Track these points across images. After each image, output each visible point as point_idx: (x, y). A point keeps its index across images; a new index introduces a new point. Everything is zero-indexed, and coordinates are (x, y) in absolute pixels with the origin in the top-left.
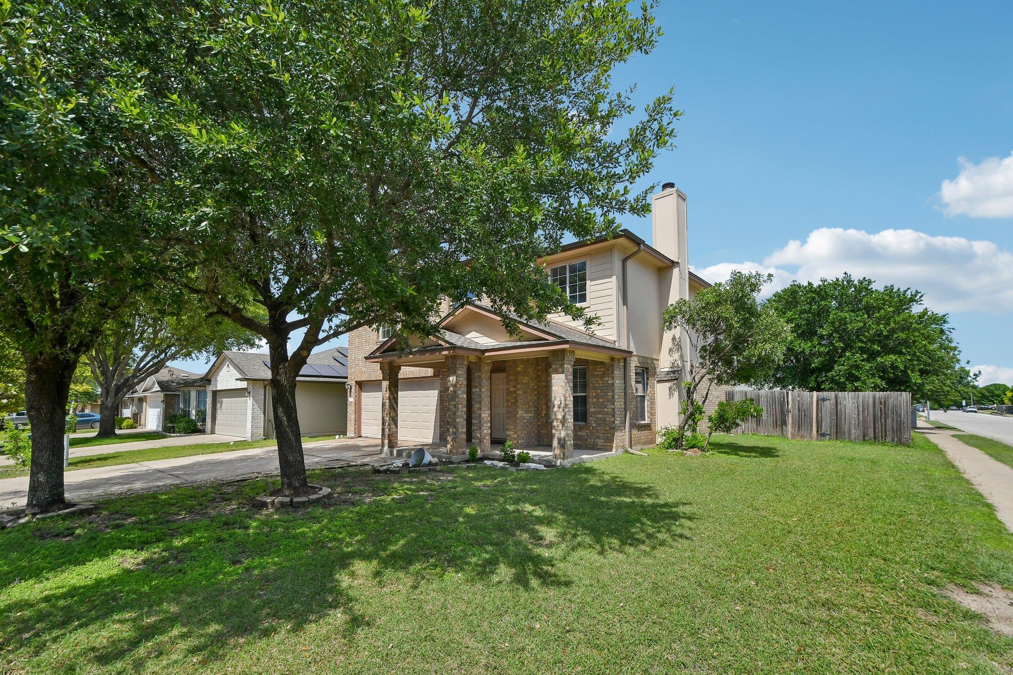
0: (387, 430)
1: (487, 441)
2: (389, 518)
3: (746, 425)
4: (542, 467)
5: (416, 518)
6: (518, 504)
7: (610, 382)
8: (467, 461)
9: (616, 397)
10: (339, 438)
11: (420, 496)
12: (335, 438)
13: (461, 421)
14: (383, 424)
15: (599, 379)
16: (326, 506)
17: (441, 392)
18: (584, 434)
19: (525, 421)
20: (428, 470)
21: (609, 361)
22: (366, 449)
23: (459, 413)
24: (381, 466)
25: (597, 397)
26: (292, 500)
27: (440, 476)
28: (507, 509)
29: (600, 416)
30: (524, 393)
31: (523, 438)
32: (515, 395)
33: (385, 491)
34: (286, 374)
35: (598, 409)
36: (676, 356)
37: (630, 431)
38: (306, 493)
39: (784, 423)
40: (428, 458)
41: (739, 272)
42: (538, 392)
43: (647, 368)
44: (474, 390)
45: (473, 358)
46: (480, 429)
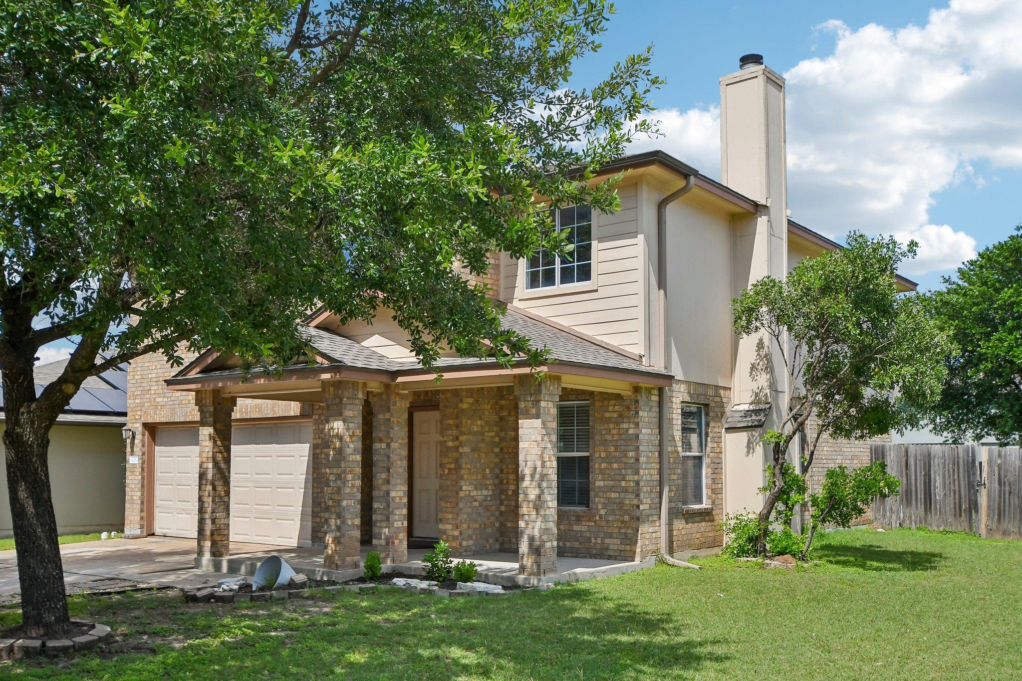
0: (209, 522)
1: (402, 543)
2: (218, 672)
3: (907, 511)
4: (498, 589)
5: (264, 669)
6: (439, 647)
7: (631, 431)
8: (362, 580)
9: (643, 459)
10: (109, 538)
11: (271, 637)
12: (100, 539)
13: (351, 504)
14: (201, 510)
15: (612, 426)
16: (104, 655)
17: (315, 447)
18: (584, 528)
19: (476, 504)
20: (286, 596)
21: (630, 393)
22: (165, 559)
23: (348, 490)
24: (199, 589)
25: (609, 460)
26: (44, 645)
27: (310, 606)
28: (419, 656)
29: (613, 495)
30: (474, 450)
31: (470, 537)
32: (455, 455)
33: (207, 631)
34: (33, 423)
35: (611, 483)
36: (763, 380)
37: (670, 524)
38: (67, 634)
39: (974, 506)
40: (287, 574)
41: (861, 236)
42: (501, 449)
43: (707, 406)
44: (377, 446)
45: (375, 386)
46: (388, 520)
